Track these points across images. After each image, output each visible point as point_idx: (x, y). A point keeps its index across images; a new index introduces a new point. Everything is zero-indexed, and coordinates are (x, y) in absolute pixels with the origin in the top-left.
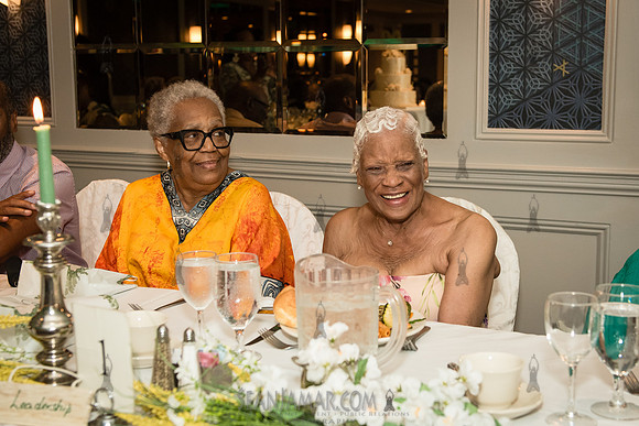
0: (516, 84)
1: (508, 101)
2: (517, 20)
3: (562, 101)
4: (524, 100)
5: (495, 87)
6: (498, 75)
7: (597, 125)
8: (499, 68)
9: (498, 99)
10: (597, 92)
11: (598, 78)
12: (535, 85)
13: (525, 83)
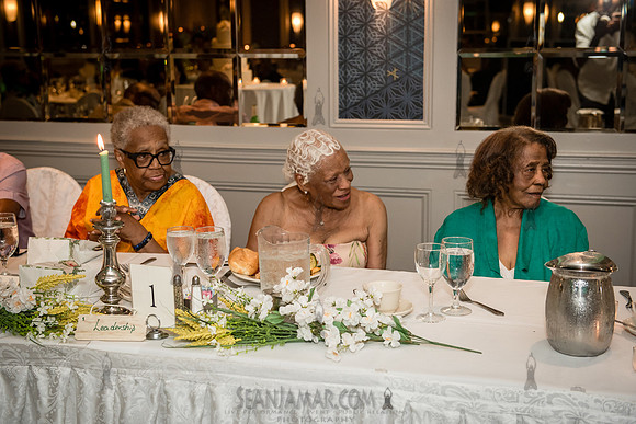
0: (359, 86)
1: (353, 99)
2: (359, 37)
3: (394, 98)
4: (366, 98)
5: (343, 88)
6: (345, 79)
7: (420, 116)
8: (346, 73)
9: (346, 97)
10: (419, 92)
11: (420, 81)
12: (374, 86)
13: (366, 85)
